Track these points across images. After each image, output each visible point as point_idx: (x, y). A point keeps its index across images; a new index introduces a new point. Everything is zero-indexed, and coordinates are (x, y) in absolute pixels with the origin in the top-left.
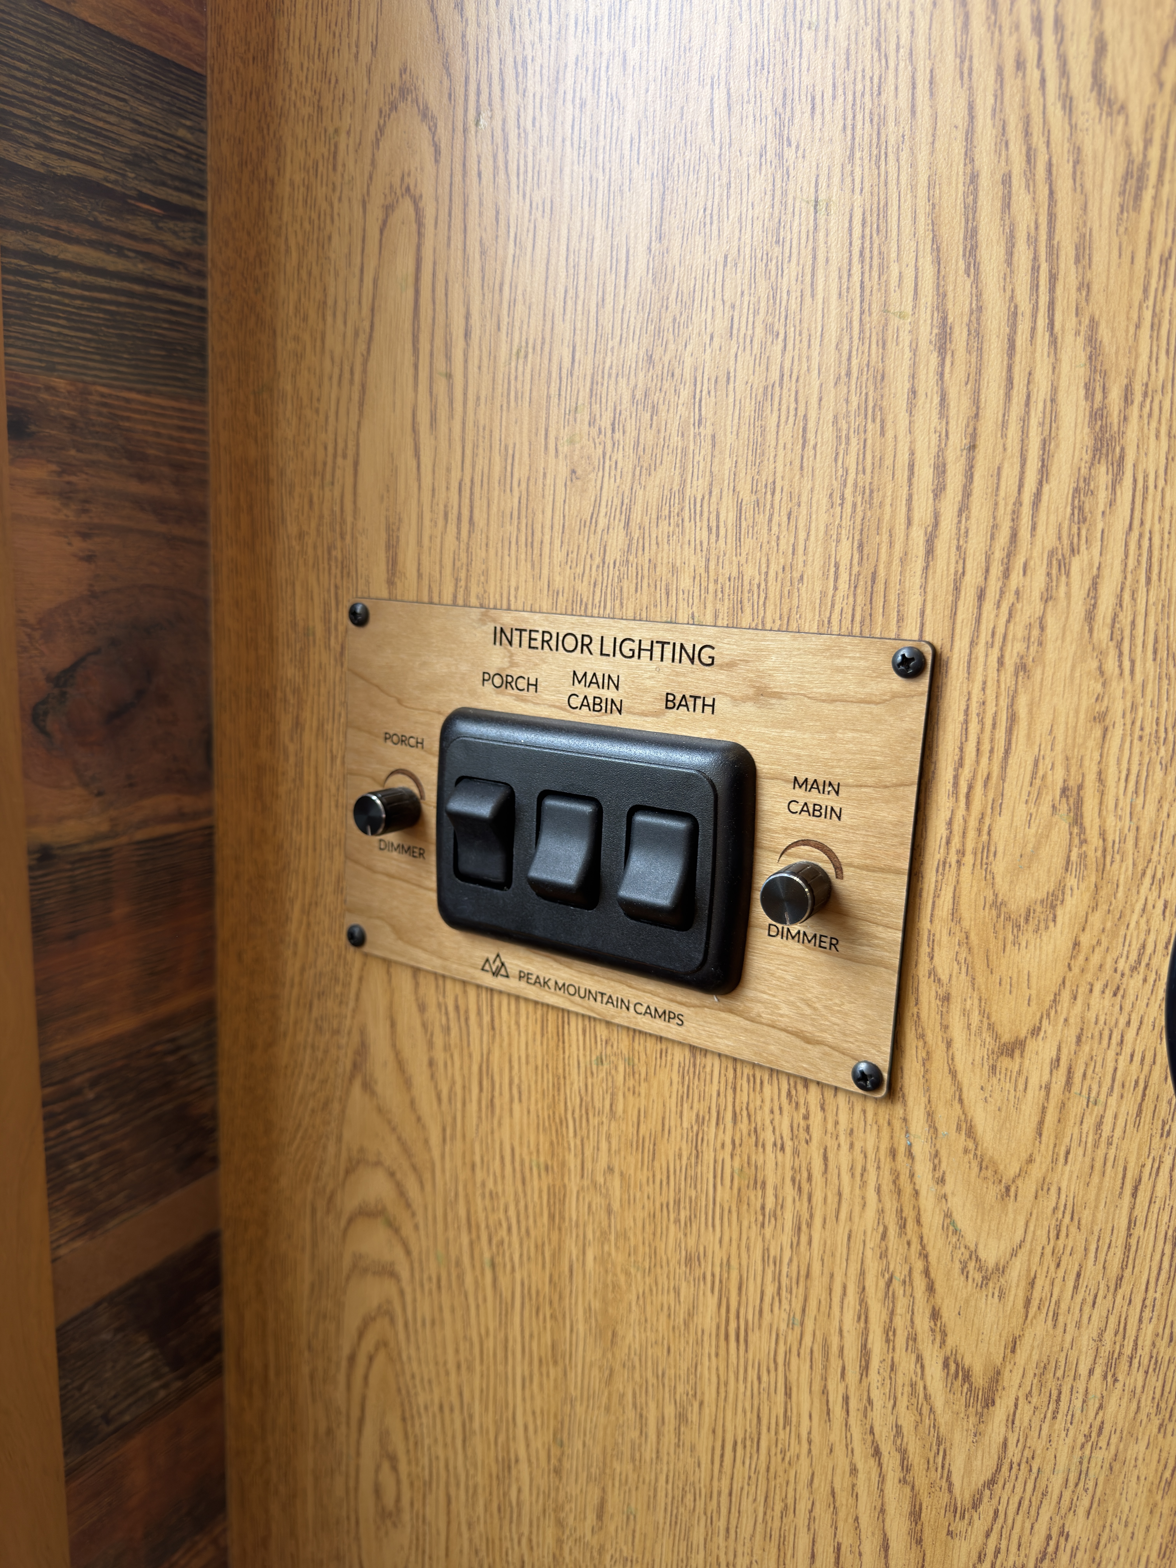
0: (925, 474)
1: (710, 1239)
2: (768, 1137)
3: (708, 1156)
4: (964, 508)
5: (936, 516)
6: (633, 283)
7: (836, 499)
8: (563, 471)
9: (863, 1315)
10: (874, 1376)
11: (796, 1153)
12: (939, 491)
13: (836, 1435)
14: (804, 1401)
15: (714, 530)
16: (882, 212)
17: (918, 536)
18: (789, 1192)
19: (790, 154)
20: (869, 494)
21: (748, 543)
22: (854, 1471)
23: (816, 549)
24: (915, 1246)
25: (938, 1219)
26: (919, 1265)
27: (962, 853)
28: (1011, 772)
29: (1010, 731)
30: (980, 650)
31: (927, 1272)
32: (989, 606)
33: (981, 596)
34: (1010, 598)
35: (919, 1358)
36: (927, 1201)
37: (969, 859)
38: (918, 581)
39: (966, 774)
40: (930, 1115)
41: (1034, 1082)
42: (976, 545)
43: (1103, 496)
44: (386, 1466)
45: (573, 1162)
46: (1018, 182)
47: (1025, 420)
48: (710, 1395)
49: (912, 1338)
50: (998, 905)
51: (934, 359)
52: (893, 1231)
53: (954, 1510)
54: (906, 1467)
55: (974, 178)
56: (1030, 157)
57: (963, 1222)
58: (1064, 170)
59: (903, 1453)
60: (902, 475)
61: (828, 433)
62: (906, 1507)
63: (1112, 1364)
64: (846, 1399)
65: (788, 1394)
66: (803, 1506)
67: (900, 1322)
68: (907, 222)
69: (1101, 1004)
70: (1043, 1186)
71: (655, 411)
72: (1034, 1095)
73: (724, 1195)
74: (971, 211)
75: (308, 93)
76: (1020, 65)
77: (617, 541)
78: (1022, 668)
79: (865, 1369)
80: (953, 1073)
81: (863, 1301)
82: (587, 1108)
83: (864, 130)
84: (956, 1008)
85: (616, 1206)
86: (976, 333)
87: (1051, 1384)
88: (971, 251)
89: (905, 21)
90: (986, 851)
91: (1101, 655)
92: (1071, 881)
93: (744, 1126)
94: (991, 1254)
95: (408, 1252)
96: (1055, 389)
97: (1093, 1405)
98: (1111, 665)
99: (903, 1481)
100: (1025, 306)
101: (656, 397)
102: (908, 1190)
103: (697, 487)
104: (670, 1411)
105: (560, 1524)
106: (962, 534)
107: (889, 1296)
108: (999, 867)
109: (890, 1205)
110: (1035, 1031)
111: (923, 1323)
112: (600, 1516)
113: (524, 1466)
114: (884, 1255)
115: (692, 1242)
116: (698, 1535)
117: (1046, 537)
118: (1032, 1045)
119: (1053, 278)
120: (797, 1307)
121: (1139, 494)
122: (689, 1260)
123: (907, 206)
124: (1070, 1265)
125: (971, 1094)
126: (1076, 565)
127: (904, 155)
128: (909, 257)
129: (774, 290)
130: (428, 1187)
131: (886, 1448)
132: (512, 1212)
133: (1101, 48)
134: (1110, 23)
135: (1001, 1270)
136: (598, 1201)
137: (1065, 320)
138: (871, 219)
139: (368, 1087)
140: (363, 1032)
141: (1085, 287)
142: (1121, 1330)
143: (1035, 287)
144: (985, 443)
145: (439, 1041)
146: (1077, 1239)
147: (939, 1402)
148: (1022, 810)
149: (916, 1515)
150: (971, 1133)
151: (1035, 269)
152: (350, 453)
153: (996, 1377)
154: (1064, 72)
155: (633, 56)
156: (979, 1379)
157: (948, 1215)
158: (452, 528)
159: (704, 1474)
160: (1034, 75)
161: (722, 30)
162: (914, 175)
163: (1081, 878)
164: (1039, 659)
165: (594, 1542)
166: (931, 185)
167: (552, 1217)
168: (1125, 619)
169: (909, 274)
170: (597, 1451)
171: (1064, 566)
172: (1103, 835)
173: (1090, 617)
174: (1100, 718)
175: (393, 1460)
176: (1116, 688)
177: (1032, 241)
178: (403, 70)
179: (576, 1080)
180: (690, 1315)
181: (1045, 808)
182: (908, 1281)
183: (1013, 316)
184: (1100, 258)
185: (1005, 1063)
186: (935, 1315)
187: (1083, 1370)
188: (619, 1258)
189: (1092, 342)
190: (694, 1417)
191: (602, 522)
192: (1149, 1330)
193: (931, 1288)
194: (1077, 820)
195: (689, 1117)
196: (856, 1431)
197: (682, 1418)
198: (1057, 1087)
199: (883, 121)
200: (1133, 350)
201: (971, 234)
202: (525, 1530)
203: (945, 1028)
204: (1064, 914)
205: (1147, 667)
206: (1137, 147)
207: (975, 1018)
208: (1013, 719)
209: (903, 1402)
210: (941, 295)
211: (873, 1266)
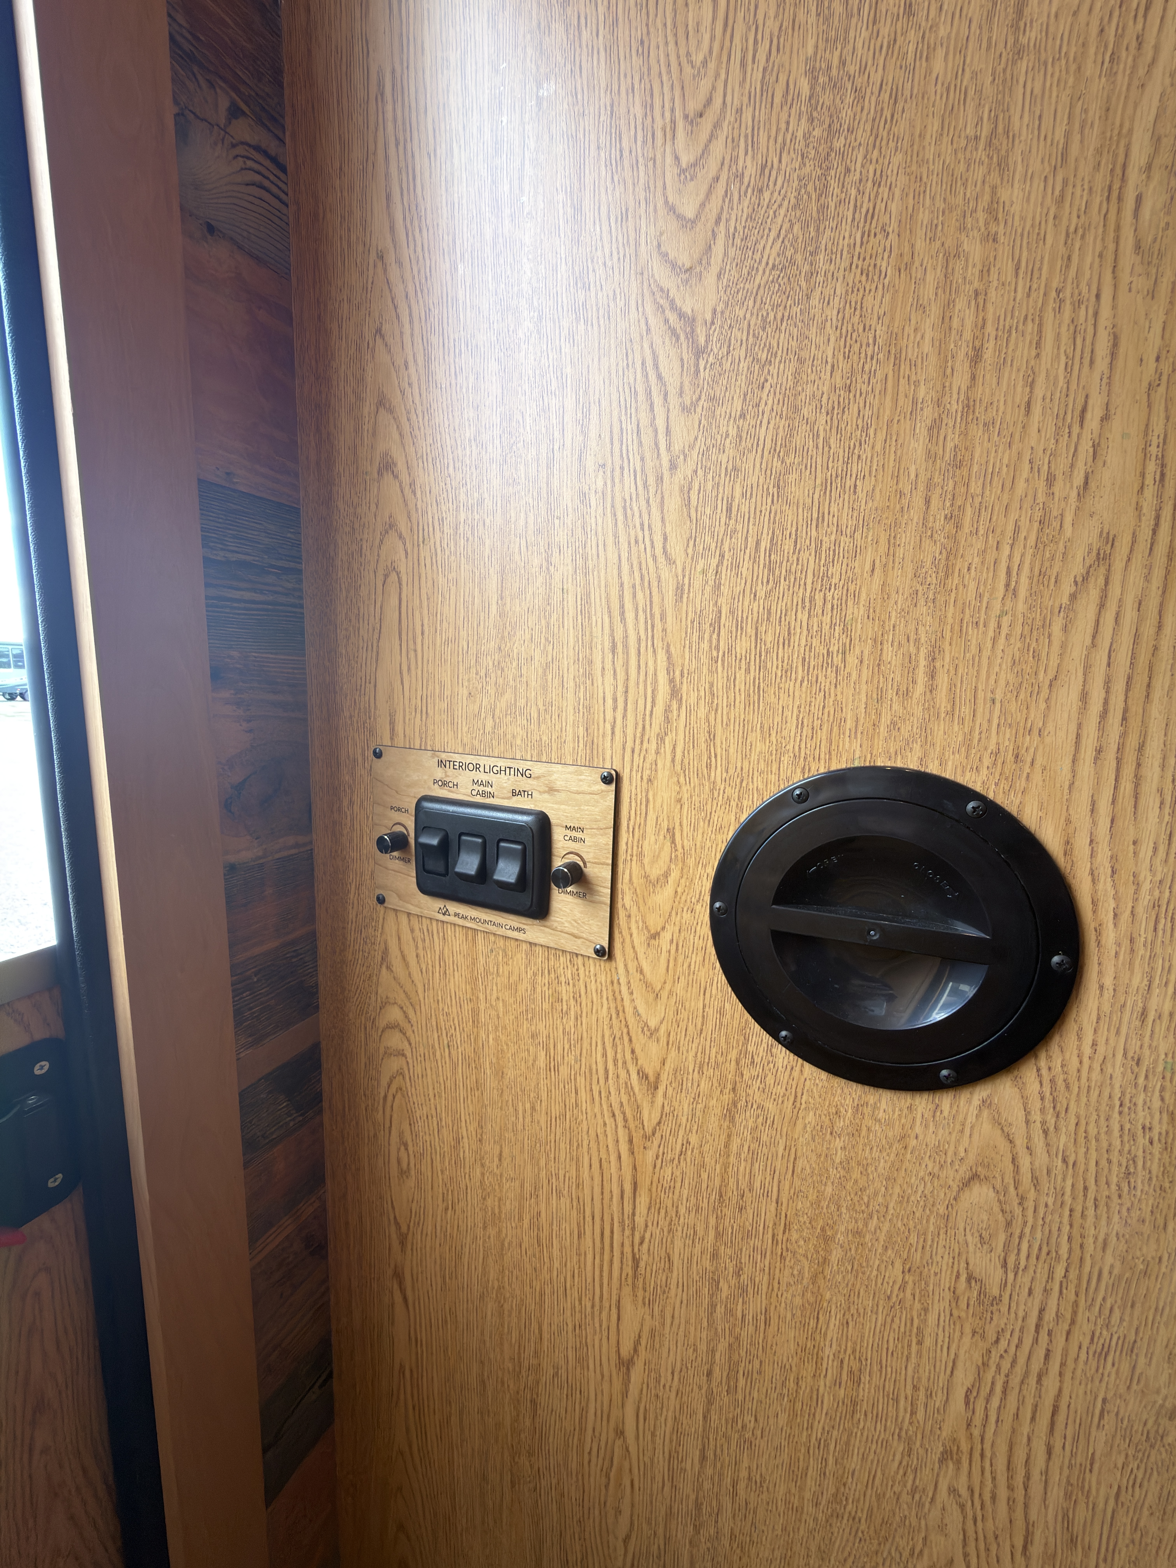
0: (609, 702)
1: (541, 1026)
2: (563, 979)
3: (539, 990)
4: (624, 716)
5: (615, 718)
6: (492, 616)
7: (576, 710)
8: (466, 693)
9: (605, 1055)
10: (610, 1081)
11: (574, 985)
12: (615, 709)
13: (597, 1109)
14: (583, 1095)
15: (529, 720)
16: (588, 595)
17: (608, 726)
18: (572, 1002)
19: (552, 569)
20: (589, 708)
21: (543, 727)
22: (605, 1124)
23: (570, 729)
24: (623, 1022)
25: (631, 1010)
26: (625, 1031)
27: (632, 856)
28: (648, 823)
29: (647, 806)
30: (634, 773)
31: (628, 1033)
32: (636, 756)
33: (633, 752)
34: (643, 752)
35: (628, 1071)
36: (627, 1003)
37: (635, 858)
38: (609, 744)
39: (632, 823)
40: (626, 966)
41: (664, 949)
42: (630, 731)
43: (675, 713)
44: (402, 1148)
45: (481, 996)
46: (638, 587)
47: (645, 681)
48: (544, 1097)
49: (625, 1063)
50: (646, 877)
51: (610, 656)
52: (614, 1016)
53: (645, 1137)
54: (625, 1120)
55: (622, 585)
56: (642, 579)
57: (641, 1010)
58: (655, 584)
59: (624, 1113)
60: (601, 701)
61: (572, 684)
62: (627, 1139)
63: (701, 1067)
64: (600, 1092)
65: (576, 1093)
66: (585, 1143)
67: (619, 1056)
68: (598, 600)
69: (687, 916)
70: (671, 993)
71: (503, 670)
72: (664, 955)
73: (546, 1006)
74: (621, 597)
75: (348, 522)
76: (637, 542)
77: (489, 723)
78: (649, 780)
79: (607, 1078)
80: (633, 947)
81: (604, 1048)
82: (487, 972)
83: (580, 562)
84: (633, 920)
85: (501, 1015)
86: (626, 646)
87: (679, 1078)
88: (622, 614)
89: (593, 520)
90: (641, 855)
91: (678, 775)
92: (673, 866)
93: (552, 975)
94: (652, 1024)
95: (410, 1044)
96: (656, 670)
97: (695, 1085)
98: (682, 779)
99: (625, 1127)
100: (643, 637)
101: (503, 664)
102: (619, 998)
103: (522, 702)
104: (528, 1106)
105: (483, 1165)
106: (625, 726)
107: (614, 1045)
108: (646, 861)
109: (613, 1005)
110: (663, 928)
111: (628, 1056)
112: (500, 1160)
113: (465, 1140)
114: (611, 1027)
115: (533, 1028)
116: (543, 1163)
117: (656, 729)
118: (662, 934)
119: (653, 626)
120: (578, 1053)
121: (689, 712)
122: (533, 1036)
123: (597, 594)
124: (683, 1025)
125: (641, 956)
126: (667, 740)
127: (596, 573)
128: (599, 614)
129: (548, 624)
130: (418, 1013)
131: (617, 1113)
132: (456, 1022)
133: (665, 539)
134: (668, 529)
135: (657, 1030)
136: (493, 1013)
137: (658, 643)
138: (584, 597)
139: (388, 968)
140: (386, 943)
141: (664, 630)
142: (704, 1052)
143: (647, 629)
144: (632, 690)
145: (420, 945)
146: (684, 1015)
147: (636, 1089)
148: (653, 839)
149: (631, 1141)
150: (642, 972)
151: (646, 622)
152: (373, 681)
153: (658, 1076)
154: (653, 547)
155: (488, 522)
156: (652, 1078)
157: (635, 1008)
158: (418, 715)
159: (544, 1133)
160: (642, 546)
161: (523, 515)
162: (600, 581)
163: (676, 865)
164: (656, 777)
165: (498, 1172)
166: (606, 586)
167: (473, 1022)
168: (686, 761)
169: (600, 620)
170: (497, 1129)
171: (663, 740)
172: (683, 847)
173: (673, 761)
174: (679, 800)
175: (406, 1145)
176: (684, 789)
177: (645, 611)
178: (390, 517)
179: (482, 960)
180: (534, 1061)
181: (662, 837)
182: (622, 1038)
183: (639, 640)
184: (669, 619)
185: (653, 942)
186: (633, 1052)
187: (691, 1070)
188: (503, 1038)
189: (668, 651)
190: (538, 1108)
191: (483, 715)
192: (714, 1051)
193: (630, 1040)
194: (673, 842)
195: (530, 973)
196: (605, 1107)
197: (533, 1108)
198: (673, 952)
199: (586, 559)
200: (683, 656)
201: (622, 607)
202: (467, 1171)
203: (630, 928)
204: (671, 880)
205: (695, 781)
206: (680, 578)
207: (641, 924)
208: (647, 801)
209: (623, 1091)
210: (612, 630)
211: (607, 1033)
